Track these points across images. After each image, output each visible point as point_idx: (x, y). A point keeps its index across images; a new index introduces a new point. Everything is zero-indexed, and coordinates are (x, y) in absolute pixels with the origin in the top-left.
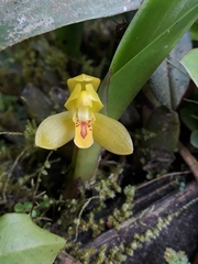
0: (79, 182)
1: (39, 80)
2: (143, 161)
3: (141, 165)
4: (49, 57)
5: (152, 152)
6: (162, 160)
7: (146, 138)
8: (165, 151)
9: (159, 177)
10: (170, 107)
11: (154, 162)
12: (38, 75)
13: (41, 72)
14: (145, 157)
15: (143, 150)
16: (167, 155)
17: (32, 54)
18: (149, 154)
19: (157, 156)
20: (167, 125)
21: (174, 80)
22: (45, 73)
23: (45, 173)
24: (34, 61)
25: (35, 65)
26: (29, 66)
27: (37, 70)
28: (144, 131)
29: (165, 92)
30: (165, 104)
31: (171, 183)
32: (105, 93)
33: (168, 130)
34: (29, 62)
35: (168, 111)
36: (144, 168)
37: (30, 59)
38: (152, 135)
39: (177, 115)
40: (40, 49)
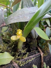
0: (18, 49)
2: (31, 48)
3: (31, 49)
8: (35, 47)
9: (33, 51)
10: (35, 38)
11: (33, 49)
15: (31, 46)
19: (33, 47)
27: (15, 33)
31: (35, 52)
33: (35, 42)
38: (32, 43)
39: (36, 40)
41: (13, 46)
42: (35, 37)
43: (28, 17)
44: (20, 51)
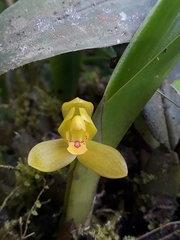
1: (32, 128)
2: (143, 209)
3: (142, 214)
4: (44, 103)
5: (152, 198)
6: (164, 207)
7: (145, 181)
8: (167, 197)
9: (161, 227)
10: (168, 146)
11: (156, 210)
12: (31, 123)
13: (35, 121)
14: (145, 205)
15: (143, 197)
16: (169, 201)
17: (27, 103)
18: (149, 201)
19: (159, 203)
20: (166, 165)
21: (170, 119)
22: (38, 122)
23: (35, 213)
24: (28, 109)
25: (29, 114)
26: (22, 114)
27: (29, 118)
28: (143, 174)
29: (162, 130)
30: (163, 142)
31: (175, 233)
32: (99, 121)
33: (168, 171)
34: (22, 111)
35: (167, 151)
36: (145, 217)
37: (24, 108)
38: (151, 177)
39: (176, 155)
40: (35, 97)
41: (38, 205)
42: (166, 138)
43: (124, 17)
44: (81, 232)
